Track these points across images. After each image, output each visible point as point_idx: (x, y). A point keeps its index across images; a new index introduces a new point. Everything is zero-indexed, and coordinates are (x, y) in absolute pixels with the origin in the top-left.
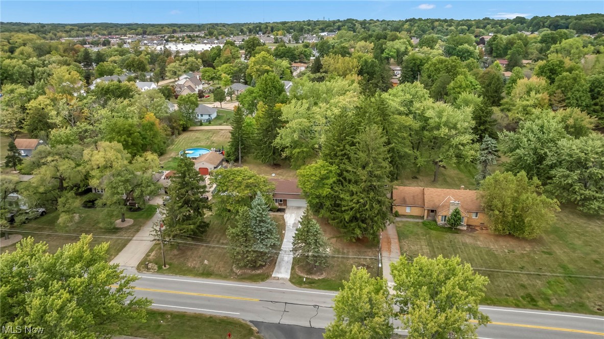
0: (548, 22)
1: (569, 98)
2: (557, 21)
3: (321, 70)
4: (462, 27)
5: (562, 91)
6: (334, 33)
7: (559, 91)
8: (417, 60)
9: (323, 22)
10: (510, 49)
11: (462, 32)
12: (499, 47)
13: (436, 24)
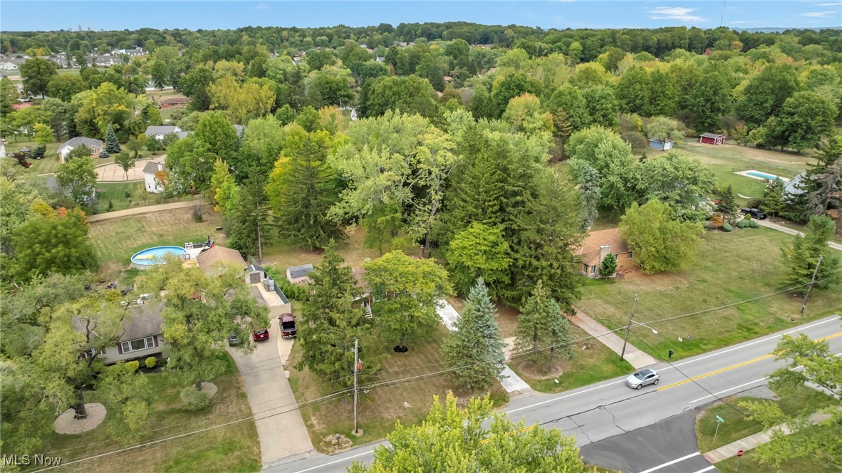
0: (420, 30)
1: (572, 116)
2: (429, 29)
3: (211, 106)
4: (322, 38)
5: (563, 108)
6: (133, 50)
7: (561, 109)
8: (332, 83)
9: (114, 34)
10: (419, 64)
11: (323, 44)
12: (404, 62)
13: (285, 33)
